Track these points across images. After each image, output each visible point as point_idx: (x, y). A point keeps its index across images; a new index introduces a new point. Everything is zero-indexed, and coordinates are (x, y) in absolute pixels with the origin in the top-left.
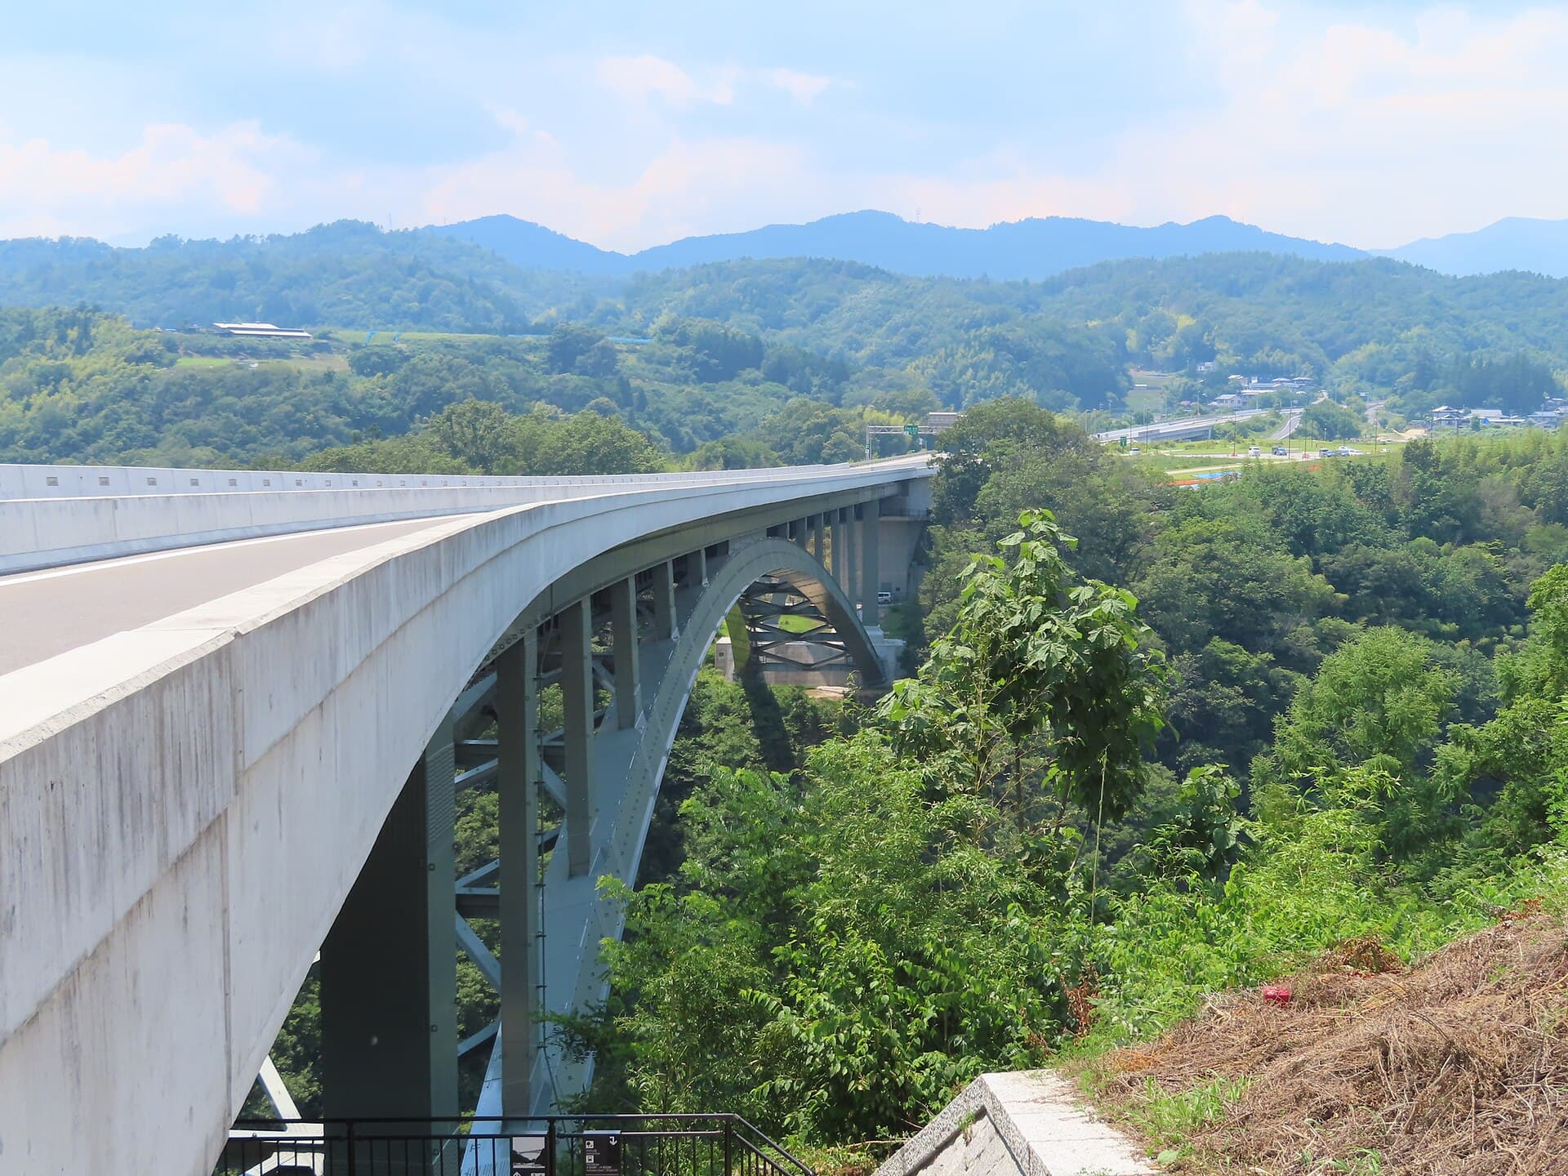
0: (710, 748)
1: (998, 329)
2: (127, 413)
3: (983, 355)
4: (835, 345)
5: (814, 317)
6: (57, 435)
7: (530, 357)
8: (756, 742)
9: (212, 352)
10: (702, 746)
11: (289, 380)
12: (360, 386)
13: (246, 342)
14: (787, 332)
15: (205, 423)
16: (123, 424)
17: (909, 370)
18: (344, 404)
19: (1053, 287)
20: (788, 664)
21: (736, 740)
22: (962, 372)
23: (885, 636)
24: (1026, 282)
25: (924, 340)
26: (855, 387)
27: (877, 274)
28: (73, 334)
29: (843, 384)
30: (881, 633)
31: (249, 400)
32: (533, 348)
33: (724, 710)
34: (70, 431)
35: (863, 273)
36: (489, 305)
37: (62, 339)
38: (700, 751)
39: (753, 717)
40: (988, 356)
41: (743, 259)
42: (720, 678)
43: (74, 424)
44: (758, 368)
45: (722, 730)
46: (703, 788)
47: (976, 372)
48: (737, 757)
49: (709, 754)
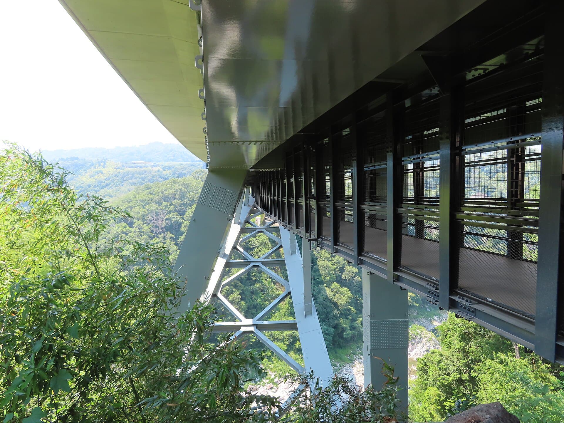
2: (116, 179)
6: (100, 185)
7: (199, 166)
9: (132, 167)
10: (256, 239)
11: (150, 171)
12: (165, 173)
13: (139, 165)
15: (133, 181)
16: (115, 182)
18: (162, 176)
28: (102, 164)
31: (142, 176)
32: (199, 165)
34: (103, 184)
36: (187, 157)
37: (100, 165)
43: (104, 182)
48: (265, 241)
49: (258, 241)
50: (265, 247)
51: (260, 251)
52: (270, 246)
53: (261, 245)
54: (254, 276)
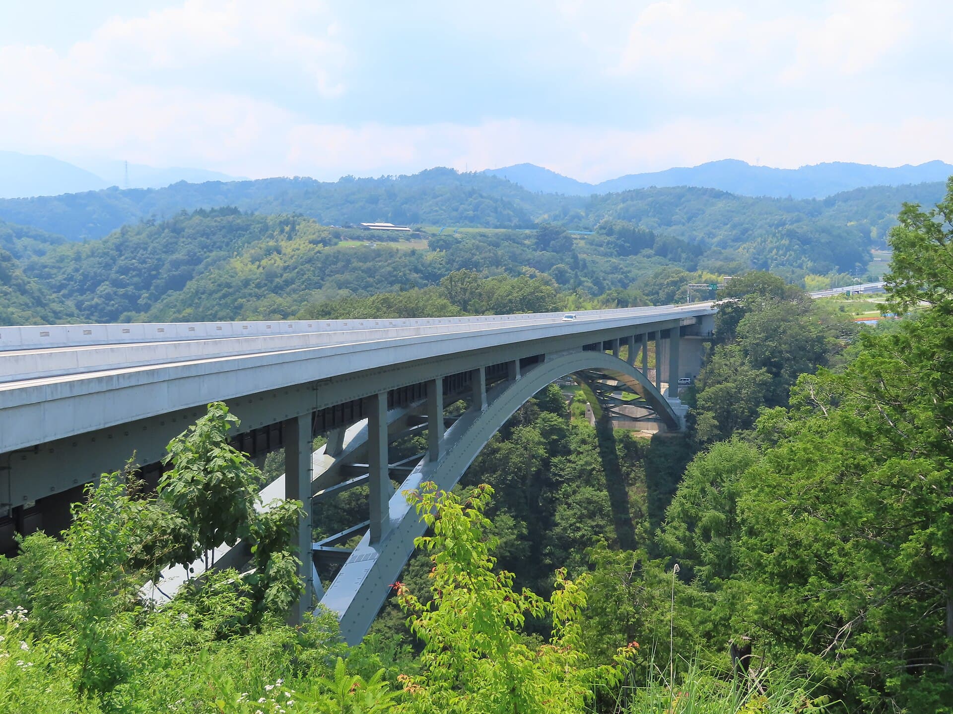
0: (574, 462)
1: (794, 227)
2: (309, 270)
3: (783, 242)
4: (699, 235)
5: (689, 219)
6: (271, 282)
7: (527, 242)
8: (600, 460)
9: (358, 238)
10: (570, 461)
11: (391, 254)
12: (431, 256)
13: (376, 233)
14: (674, 227)
15: (347, 276)
16: (306, 277)
17: (740, 250)
18: (420, 266)
19: (829, 202)
20: (623, 417)
21: (588, 458)
22: (770, 251)
23: (682, 403)
24: (814, 200)
25: (750, 232)
26: (706, 259)
27: (727, 195)
28: (287, 229)
29: (700, 257)
30: (679, 401)
31: (369, 264)
32: (528, 237)
33: (584, 442)
34: (277, 280)
35: (718, 195)
36: (511, 213)
37: (282, 231)
38: (568, 464)
39: (600, 446)
40: (785, 242)
41: (651, 187)
42: (587, 423)
43: (281, 276)
44: (651, 248)
45: (582, 453)
46: (569, 485)
47: (778, 251)
48: (589, 468)
49: (573, 465)
50: (588, 483)
51: (574, 492)
52: (603, 480)
53: (580, 477)
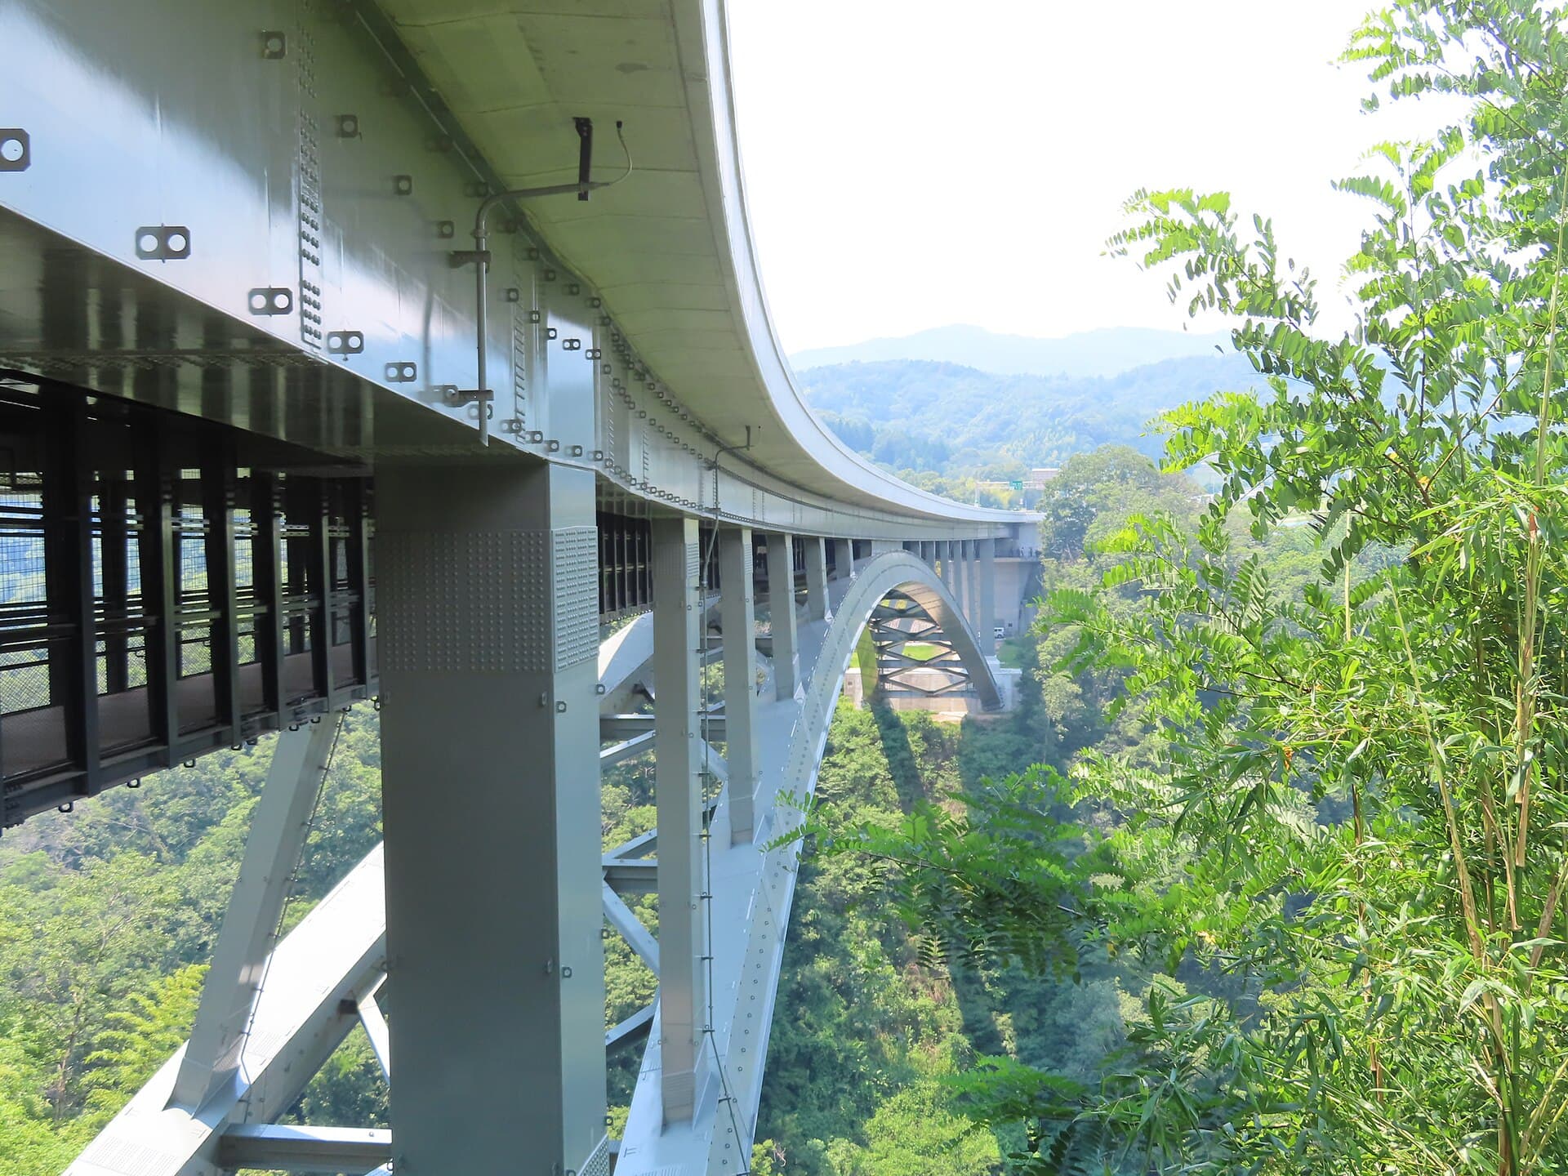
0: (843, 767)
1: (1079, 416)
3: (1067, 439)
4: (933, 434)
5: (915, 411)
8: (885, 761)
10: (834, 765)
14: (892, 422)
17: (1002, 452)
19: (1125, 381)
20: (912, 691)
21: (866, 759)
22: (1048, 454)
23: (1002, 666)
24: (1101, 377)
25: (1013, 427)
26: (955, 466)
27: (971, 372)
29: (945, 463)
30: (998, 662)
33: (854, 732)
35: (954, 371)
38: (833, 770)
39: (882, 738)
40: (1071, 439)
41: (853, 361)
42: (849, 704)
44: (870, 451)
45: (853, 750)
46: (836, 804)
47: (1060, 453)
48: (869, 774)
49: (842, 772)
50: (868, 799)
51: (847, 817)
52: (894, 795)
53: (852, 791)
54: (815, 923)
